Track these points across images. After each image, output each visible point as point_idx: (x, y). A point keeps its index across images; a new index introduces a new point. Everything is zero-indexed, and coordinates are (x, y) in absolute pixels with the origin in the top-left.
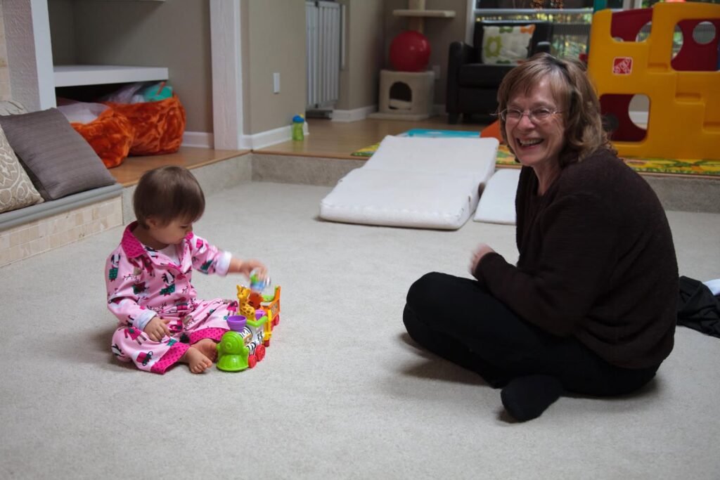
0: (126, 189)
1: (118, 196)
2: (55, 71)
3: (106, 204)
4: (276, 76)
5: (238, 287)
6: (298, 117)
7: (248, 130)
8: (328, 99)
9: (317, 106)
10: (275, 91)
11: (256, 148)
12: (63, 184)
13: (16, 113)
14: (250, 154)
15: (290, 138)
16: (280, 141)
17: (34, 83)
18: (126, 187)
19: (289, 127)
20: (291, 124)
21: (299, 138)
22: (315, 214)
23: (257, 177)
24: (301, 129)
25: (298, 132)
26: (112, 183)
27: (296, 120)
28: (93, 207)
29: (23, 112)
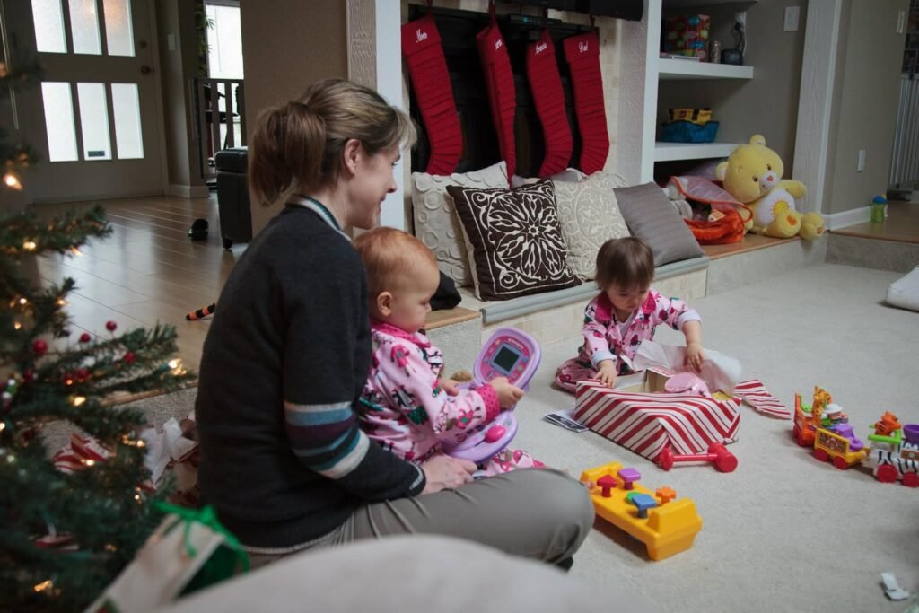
0: (711, 262)
1: (704, 268)
2: (656, 146)
3: (694, 275)
4: (862, 153)
5: (816, 388)
6: (880, 197)
7: (827, 209)
8: (911, 179)
9: (898, 186)
10: (859, 169)
11: (833, 228)
12: (664, 252)
13: (622, 186)
14: (827, 235)
15: (868, 220)
16: (858, 222)
17: (638, 158)
18: (712, 260)
19: (868, 208)
20: (870, 205)
21: (879, 220)
22: (881, 298)
23: (831, 258)
24: (882, 211)
25: (879, 213)
26: (699, 256)
27: (877, 201)
28: (683, 277)
29: (627, 185)
